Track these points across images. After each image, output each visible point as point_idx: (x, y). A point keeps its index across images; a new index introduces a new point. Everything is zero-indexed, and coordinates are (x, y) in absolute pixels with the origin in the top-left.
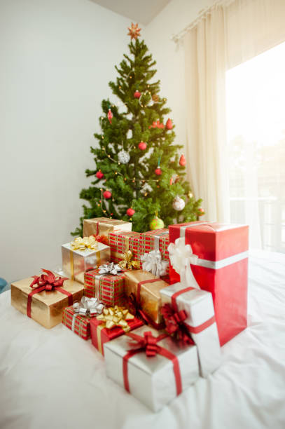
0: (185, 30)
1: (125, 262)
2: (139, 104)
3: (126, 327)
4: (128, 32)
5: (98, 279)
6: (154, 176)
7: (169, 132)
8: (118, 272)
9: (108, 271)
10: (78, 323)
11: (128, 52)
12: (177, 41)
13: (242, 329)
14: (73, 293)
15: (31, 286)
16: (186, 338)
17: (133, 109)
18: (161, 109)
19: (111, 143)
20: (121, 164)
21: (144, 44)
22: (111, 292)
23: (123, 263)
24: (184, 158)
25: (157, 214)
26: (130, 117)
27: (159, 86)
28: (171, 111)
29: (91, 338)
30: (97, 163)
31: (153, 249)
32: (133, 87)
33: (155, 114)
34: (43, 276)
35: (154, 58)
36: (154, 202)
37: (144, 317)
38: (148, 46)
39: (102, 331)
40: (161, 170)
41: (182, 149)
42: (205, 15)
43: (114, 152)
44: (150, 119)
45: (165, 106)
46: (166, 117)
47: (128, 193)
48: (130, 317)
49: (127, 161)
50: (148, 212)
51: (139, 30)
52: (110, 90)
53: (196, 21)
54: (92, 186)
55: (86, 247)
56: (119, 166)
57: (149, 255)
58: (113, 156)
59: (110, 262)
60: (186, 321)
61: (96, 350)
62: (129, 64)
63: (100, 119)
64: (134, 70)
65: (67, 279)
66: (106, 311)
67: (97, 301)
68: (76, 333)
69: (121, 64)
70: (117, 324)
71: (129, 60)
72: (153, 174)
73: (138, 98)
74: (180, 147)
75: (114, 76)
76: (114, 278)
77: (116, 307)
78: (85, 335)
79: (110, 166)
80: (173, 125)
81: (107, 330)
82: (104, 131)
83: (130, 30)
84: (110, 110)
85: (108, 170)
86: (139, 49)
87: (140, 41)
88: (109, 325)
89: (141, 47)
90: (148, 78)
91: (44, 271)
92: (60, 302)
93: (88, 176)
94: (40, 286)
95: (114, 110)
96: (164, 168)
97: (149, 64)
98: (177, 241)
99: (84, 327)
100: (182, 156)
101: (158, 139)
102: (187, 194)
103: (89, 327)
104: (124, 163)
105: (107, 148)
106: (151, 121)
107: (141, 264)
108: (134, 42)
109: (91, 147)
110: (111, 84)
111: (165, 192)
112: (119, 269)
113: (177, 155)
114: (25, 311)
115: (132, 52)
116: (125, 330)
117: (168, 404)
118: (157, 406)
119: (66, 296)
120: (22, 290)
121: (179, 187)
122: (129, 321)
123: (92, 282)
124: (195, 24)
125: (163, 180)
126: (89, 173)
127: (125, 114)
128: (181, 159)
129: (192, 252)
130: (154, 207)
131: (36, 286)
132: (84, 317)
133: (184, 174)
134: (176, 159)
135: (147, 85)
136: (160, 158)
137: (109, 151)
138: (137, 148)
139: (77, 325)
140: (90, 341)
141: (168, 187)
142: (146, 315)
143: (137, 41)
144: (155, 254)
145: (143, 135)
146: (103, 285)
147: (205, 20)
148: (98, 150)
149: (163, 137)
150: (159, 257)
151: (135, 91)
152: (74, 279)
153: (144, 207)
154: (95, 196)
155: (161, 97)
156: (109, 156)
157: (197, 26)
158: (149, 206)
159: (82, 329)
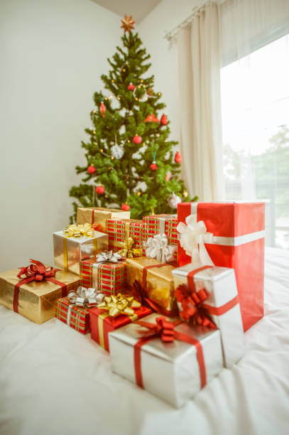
0: (179, 27)
1: (126, 250)
2: (133, 98)
3: (132, 315)
4: (121, 24)
5: (96, 268)
6: (149, 172)
7: (163, 128)
8: (119, 260)
9: (107, 258)
10: (75, 315)
11: (121, 44)
12: (170, 39)
13: (260, 318)
14: (67, 284)
15: (19, 276)
16: (207, 322)
17: (126, 103)
18: (156, 104)
19: (103, 138)
20: (115, 159)
21: (138, 37)
22: (111, 281)
23: (123, 252)
24: (180, 154)
25: (153, 211)
26: (123, 113)
27: (154, 81)
28: (165, 106)
29: (90, 332)
30: (88, 159)
31: (157, 233)
32: (127, 79)
33: (150, 108)
34: (31, 266)
35: (148, 52)
36: (149, 198)
37: (152, 305)
38: (142, 40)
39: (104, 321)
40: (157, 165)
41: (177, 146)
42: (199, 12)
43: (106, 147)
44: (144, 112)
45: (159, 101)
46: (160, 113)
47: (122, 189)
48: (136, 304)
49: (121, 156)
50: (144, 208)
51: (133, 23)
52: (103, 84)
53: (189, 18)
54: (83, 183)
55: (82, 234)
56: (112, 161)
57: (154, 239)
58: (105, 151)
59: (109, 250)
60: (206, 303)
61: (97, 345)
62: (122, 57)
63: (92, 114)
64: (127, 63)
65: (59, 270)
66: (108, 299)
67: (95, 292)
68: (72, 326)
69: (114, 57)
70: (122, 312)
71: (123, 53)
72: (148, 170)
73: (133, 91)
74: (175, 143)
75: (107, 70)
76: (114, 266)
77: (119, 295)
78: (83, 328)
79: (102, 160)
80: (167, 121)
81: (111, 318)
82: (96, 126)
83: (123, 23)
84: (102, 102)
85: (101, 165)
86: (132, 42)
87: (134, 34)
88: (113, 313)
89: (135, 40)
90: (141, 72)
91: (33, 261)
92: (53, 292)
93: (78, 173)
94: (28, 277)
95: (107, 104)
96: (159, 163)
97: (144, 57)
98: (188, 219)
99: (82, 318)
100: (177, 153)
101: (152, 136)
102: (181, 192)
103: (87, 319)
104: (117, 158)
105: (99, 142)
106: (146, 115)
107: (144, 251)
108: (127, 34)
109: (82, 142)
110: (104, 78)
111: (161, 188)
112: (120, 257)
113: (171, 152)
114: (11, 306)
115: (125, 45)
116: (131, 318)
117: (192, 398)
118: (180, 401)
119: (59, 287)
120: (8, 281)
121: (175, 183)
122: (135, 309)
123: (90, 271)
124: (189, 21)
125: (159, 175)
126: (79, 170)
127: (117, 110)
128: (177, 156)
129: (206, 229)
130: (150, 203)
131: (24, 276)
132: (81, 307)
133: (179, 172)
134: (171, 156)
135: (140, 80)
136: (155, 153)
137: (101, 146)
138: (131, 142)
139: (73, 317)
140: (89, 335)
141: (164, 183)
142: (154, 303)
143: (131, 34)
144: (161, 238)
145: (138, 128)
146: (102, 274)
147: (199, 17)
148: (89, 144)
149: (157, 133)
150: (166, 240)
151: (129, 84)
152: (67, 271)
153: (139, 203)
154: (86, 194)
155: (156, 92)
156: (102, 151)
157: (190, 23)
158: (144, 202)
159: (80, 321)
